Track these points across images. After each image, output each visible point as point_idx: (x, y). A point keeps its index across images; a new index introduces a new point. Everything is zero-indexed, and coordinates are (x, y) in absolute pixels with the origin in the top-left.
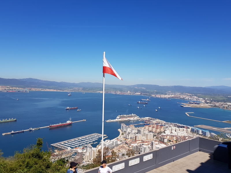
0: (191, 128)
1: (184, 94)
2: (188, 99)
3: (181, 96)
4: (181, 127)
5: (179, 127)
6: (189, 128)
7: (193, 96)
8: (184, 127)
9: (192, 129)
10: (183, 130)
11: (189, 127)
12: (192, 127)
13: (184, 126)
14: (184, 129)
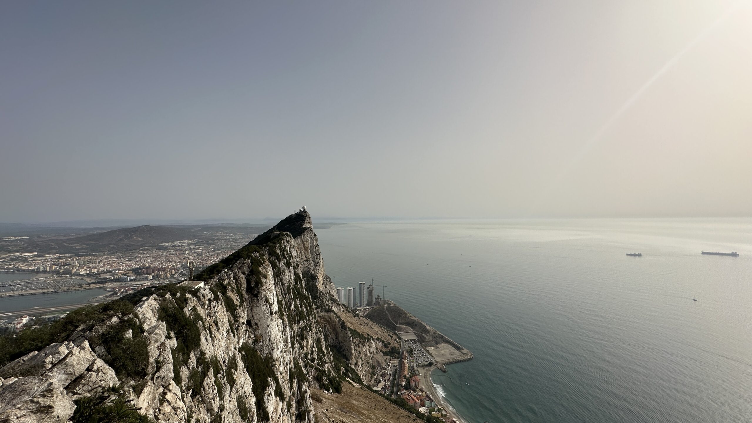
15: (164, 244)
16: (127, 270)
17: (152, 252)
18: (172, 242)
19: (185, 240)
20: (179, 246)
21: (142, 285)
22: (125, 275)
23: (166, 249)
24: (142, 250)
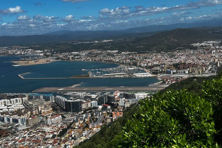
0: (27, 95)
1: (14, 48)
2: (21, 54)
3: (10, 51)
4: (13, 97)
5: (9, 98)
6: (25, 96)
7: (27, 49)
8: (17, 96)
9: (29, 96)
10: (17, 101)
11: (24, 94)
12: (29, 94)
13: (18, 94)
14: (18, 99)
15: (194, 45)
16: (170, 65)
17: (185, 51)
18: (200, 42)
19: (210, 40)
20: (206, 46)
21: (181, 77)
22: (169, 68)
23: (195, 48)
24: (178, 49)
